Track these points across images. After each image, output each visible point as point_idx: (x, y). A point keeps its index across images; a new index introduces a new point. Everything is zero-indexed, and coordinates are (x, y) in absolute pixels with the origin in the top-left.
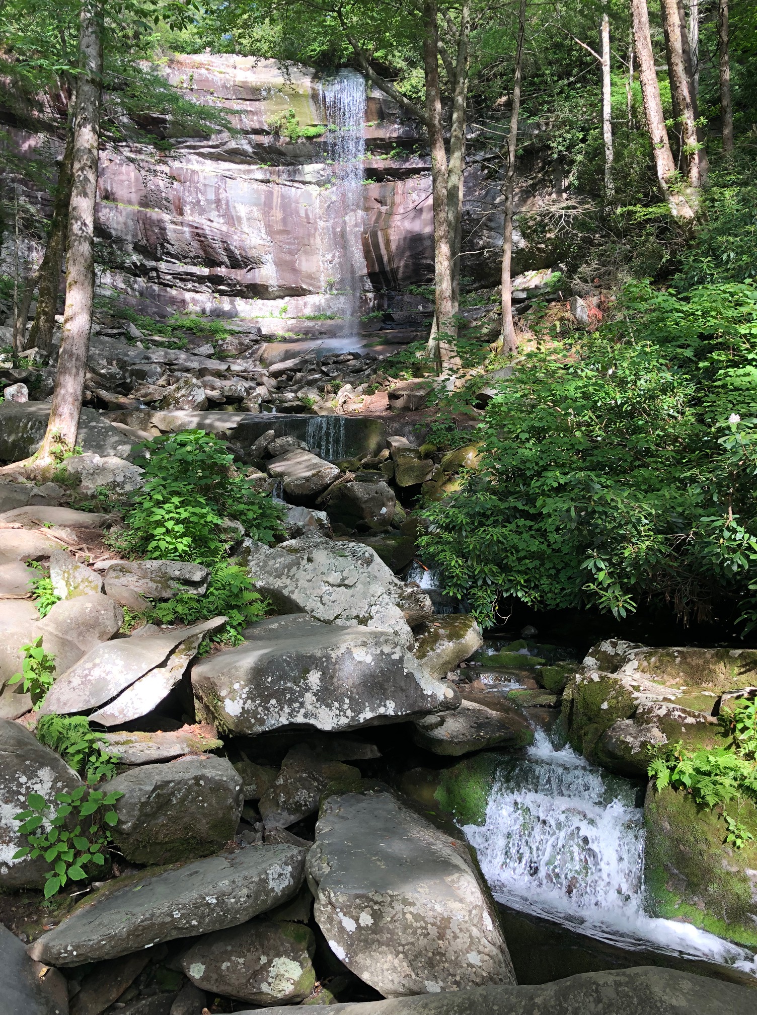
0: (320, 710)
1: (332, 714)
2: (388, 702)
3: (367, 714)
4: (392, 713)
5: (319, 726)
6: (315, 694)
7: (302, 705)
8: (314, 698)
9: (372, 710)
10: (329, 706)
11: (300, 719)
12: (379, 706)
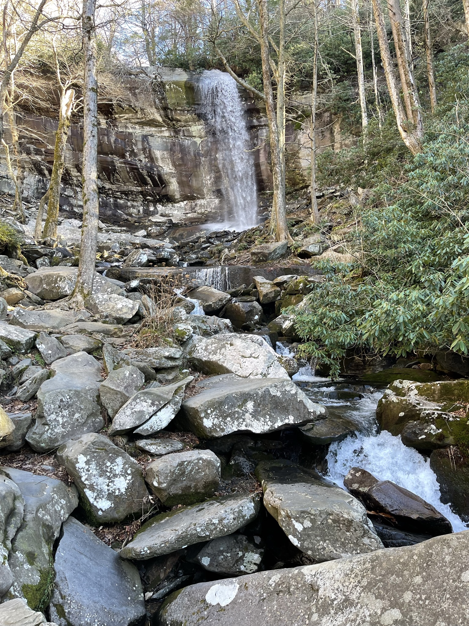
0: (254, 422)
1: (260, 424)
2: (289, 417)
3: (279, 424)
4: (293, 423)
5: (254, 431)
6: (251, 414)
7: (244, 420)
8: (250, 416)
9: (282, 421)
10: (258, 420)
11: (243, 428)
12: (285, 419)
